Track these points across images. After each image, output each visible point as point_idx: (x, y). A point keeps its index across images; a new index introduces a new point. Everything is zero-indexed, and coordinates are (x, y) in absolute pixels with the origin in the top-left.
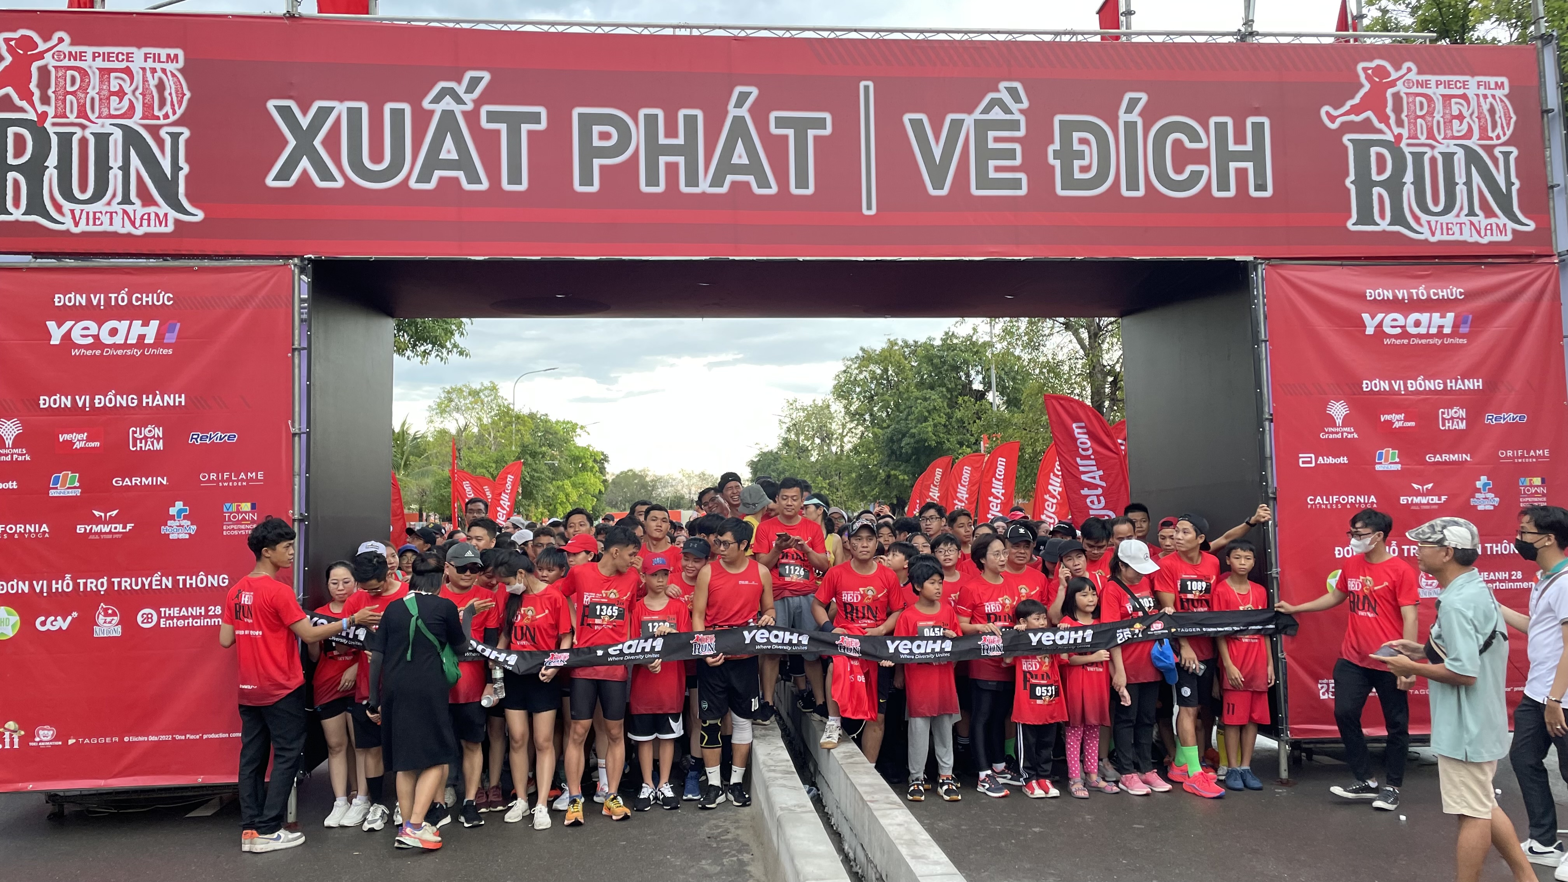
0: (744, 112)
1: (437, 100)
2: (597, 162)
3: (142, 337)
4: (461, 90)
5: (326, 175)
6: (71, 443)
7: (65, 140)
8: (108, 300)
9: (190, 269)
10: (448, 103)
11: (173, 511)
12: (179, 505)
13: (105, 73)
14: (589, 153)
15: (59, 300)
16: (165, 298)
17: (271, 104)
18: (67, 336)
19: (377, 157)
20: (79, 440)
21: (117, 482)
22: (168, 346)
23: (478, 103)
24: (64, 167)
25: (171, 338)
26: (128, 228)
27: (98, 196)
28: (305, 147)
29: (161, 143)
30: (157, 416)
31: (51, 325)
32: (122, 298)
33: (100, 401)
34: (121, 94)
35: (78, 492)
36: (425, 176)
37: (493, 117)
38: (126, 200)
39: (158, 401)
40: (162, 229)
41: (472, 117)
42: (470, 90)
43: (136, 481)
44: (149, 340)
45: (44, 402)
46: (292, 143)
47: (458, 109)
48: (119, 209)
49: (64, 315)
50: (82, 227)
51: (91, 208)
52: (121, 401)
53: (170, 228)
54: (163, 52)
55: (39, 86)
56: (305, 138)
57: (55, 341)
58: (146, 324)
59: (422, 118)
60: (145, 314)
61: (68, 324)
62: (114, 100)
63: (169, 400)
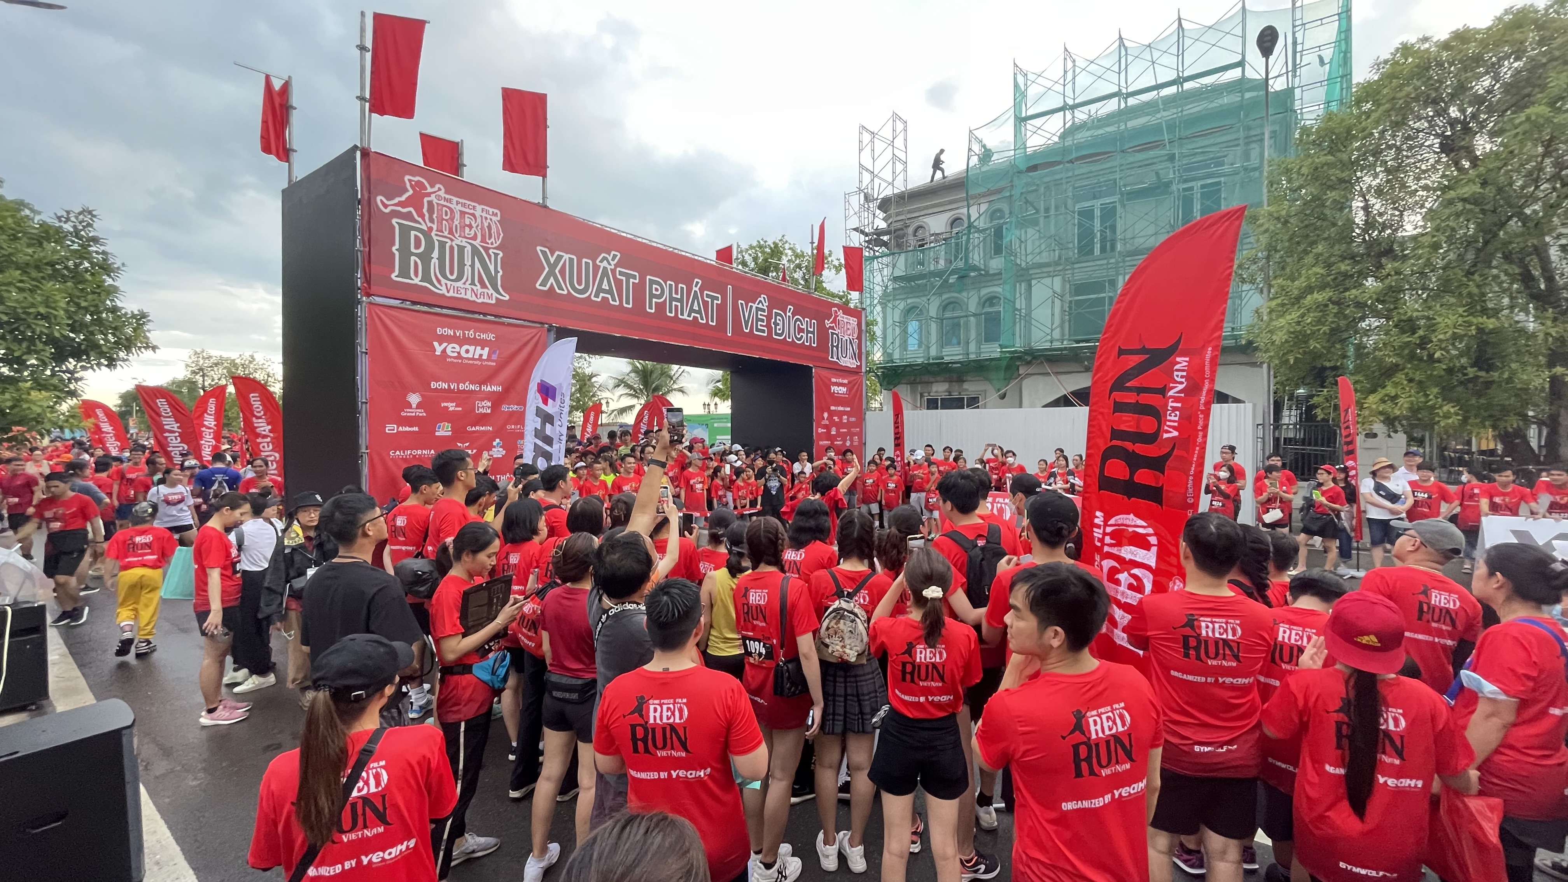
0: (697, 289)
1: (601, 261)
2: (654, 300)
3: (481, 355)
4: (610, 258)
5: (561, 288)
6: (447, 408)
7: (442, 245)
8: (464, 334)
9: (503, 324)
10: (605, 264)
11: (495, 443)
12: (498, 440)
13: (463, 213)
14: (652, 296)
15: (439, 331)
16: (491, 337)
17: (539, 248)
18: (444, 351)
19: (580, 283)
20: (451, 406)
21: (469, 429)
22: (493, 361)
23: (616, 266)
24: (441, 259)
25: (494, 357)
26: (474, 298)
27: (458, 279)
28: (551, 273)
29: (489, 257)
30: (489, 396)
31: (436, 344)
32: (471, 334)
33: (462, 387)
34: (470, 227)
35: (450, 433)
36: (597, 296)
37: (621, 273)
38: (473, 283)
39: (489, 389)
40: (490, 301)
41: (613, 271)
42: (613, 260)
43: (477, 428)
44: (485, 357)
45: (434, 385)
46: (547, 269)
47: (609, 267)
48: (469, 287)
49: (442, 339)
50: (451, 294)
51: (457, 284)
52: (472, 387)
53: (494, 302)
54: (491, 210)
55: (428, 211)
56: (552, 267)
57: (438, 353)
58: (483, 349)
59: (596, 268)
60: (483, 344)
61: (445, 344)
62: (467, 229)
63: (494, 388)
